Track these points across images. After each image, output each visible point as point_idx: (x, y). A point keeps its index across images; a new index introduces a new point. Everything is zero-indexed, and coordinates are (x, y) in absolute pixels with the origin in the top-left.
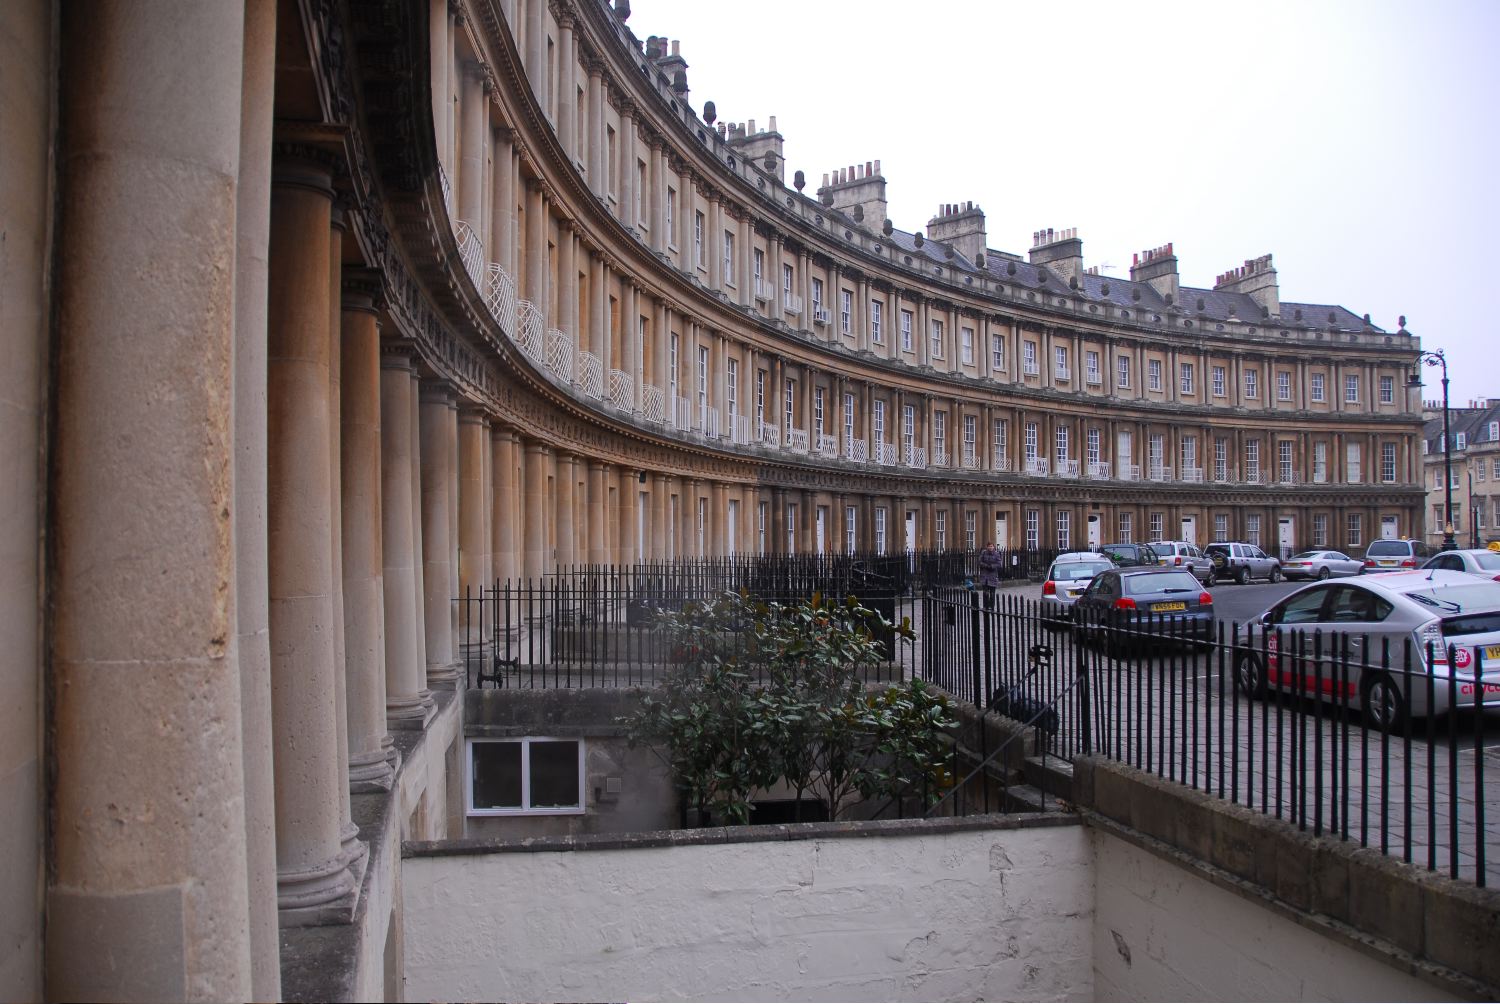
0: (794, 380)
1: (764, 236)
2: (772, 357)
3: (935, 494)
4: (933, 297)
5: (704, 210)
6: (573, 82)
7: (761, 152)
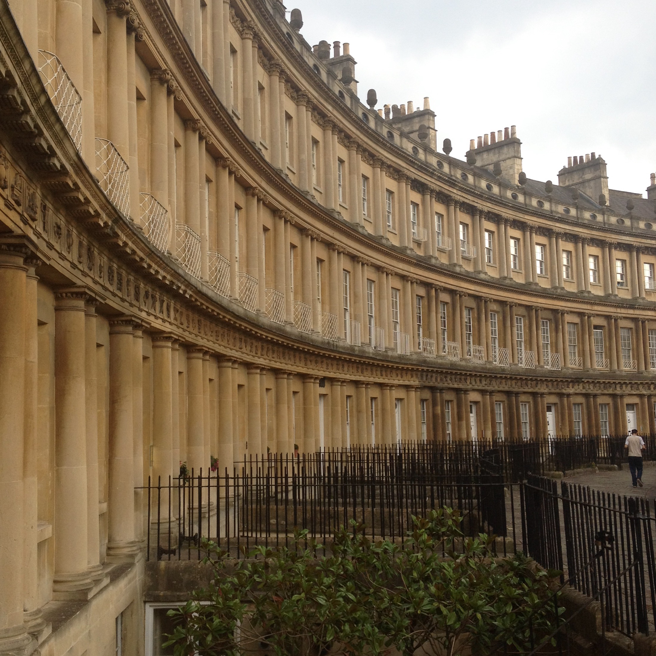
0: (447, 303)
1: (419, 192)
2: (428, 285)
3: (571, 391)
4: (562, 231)
5: (369, 174)
6: (254, 80)
7: (416, 127)
